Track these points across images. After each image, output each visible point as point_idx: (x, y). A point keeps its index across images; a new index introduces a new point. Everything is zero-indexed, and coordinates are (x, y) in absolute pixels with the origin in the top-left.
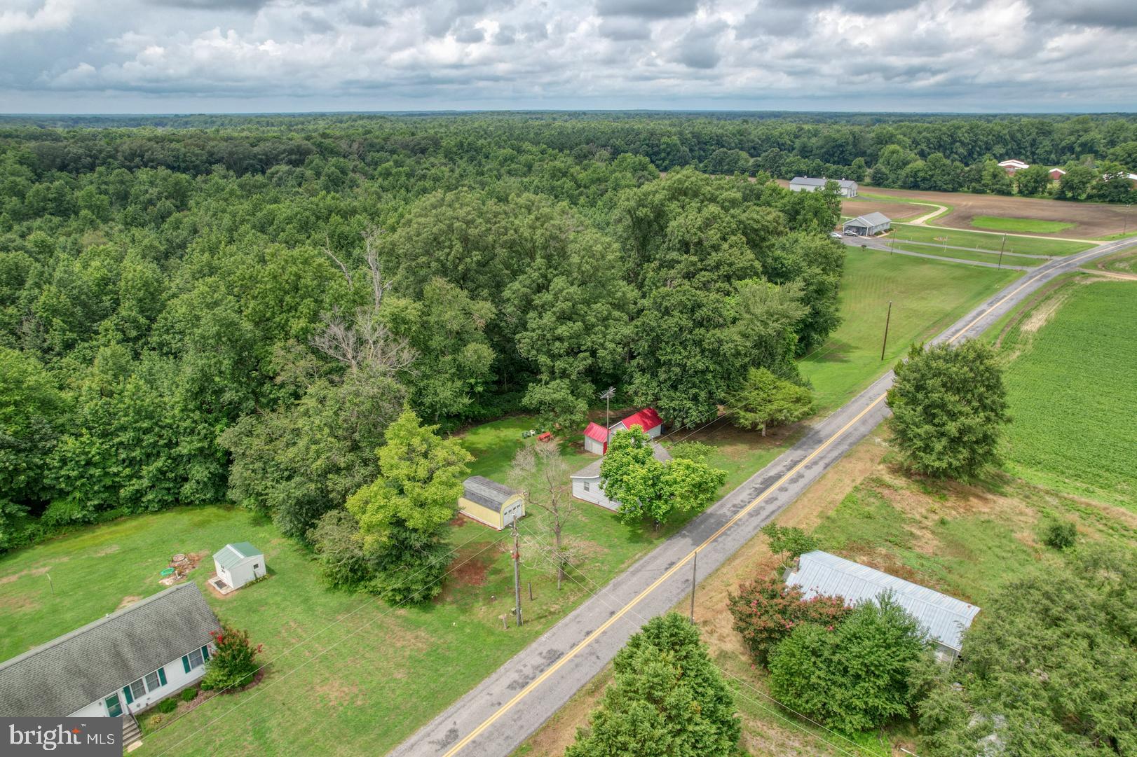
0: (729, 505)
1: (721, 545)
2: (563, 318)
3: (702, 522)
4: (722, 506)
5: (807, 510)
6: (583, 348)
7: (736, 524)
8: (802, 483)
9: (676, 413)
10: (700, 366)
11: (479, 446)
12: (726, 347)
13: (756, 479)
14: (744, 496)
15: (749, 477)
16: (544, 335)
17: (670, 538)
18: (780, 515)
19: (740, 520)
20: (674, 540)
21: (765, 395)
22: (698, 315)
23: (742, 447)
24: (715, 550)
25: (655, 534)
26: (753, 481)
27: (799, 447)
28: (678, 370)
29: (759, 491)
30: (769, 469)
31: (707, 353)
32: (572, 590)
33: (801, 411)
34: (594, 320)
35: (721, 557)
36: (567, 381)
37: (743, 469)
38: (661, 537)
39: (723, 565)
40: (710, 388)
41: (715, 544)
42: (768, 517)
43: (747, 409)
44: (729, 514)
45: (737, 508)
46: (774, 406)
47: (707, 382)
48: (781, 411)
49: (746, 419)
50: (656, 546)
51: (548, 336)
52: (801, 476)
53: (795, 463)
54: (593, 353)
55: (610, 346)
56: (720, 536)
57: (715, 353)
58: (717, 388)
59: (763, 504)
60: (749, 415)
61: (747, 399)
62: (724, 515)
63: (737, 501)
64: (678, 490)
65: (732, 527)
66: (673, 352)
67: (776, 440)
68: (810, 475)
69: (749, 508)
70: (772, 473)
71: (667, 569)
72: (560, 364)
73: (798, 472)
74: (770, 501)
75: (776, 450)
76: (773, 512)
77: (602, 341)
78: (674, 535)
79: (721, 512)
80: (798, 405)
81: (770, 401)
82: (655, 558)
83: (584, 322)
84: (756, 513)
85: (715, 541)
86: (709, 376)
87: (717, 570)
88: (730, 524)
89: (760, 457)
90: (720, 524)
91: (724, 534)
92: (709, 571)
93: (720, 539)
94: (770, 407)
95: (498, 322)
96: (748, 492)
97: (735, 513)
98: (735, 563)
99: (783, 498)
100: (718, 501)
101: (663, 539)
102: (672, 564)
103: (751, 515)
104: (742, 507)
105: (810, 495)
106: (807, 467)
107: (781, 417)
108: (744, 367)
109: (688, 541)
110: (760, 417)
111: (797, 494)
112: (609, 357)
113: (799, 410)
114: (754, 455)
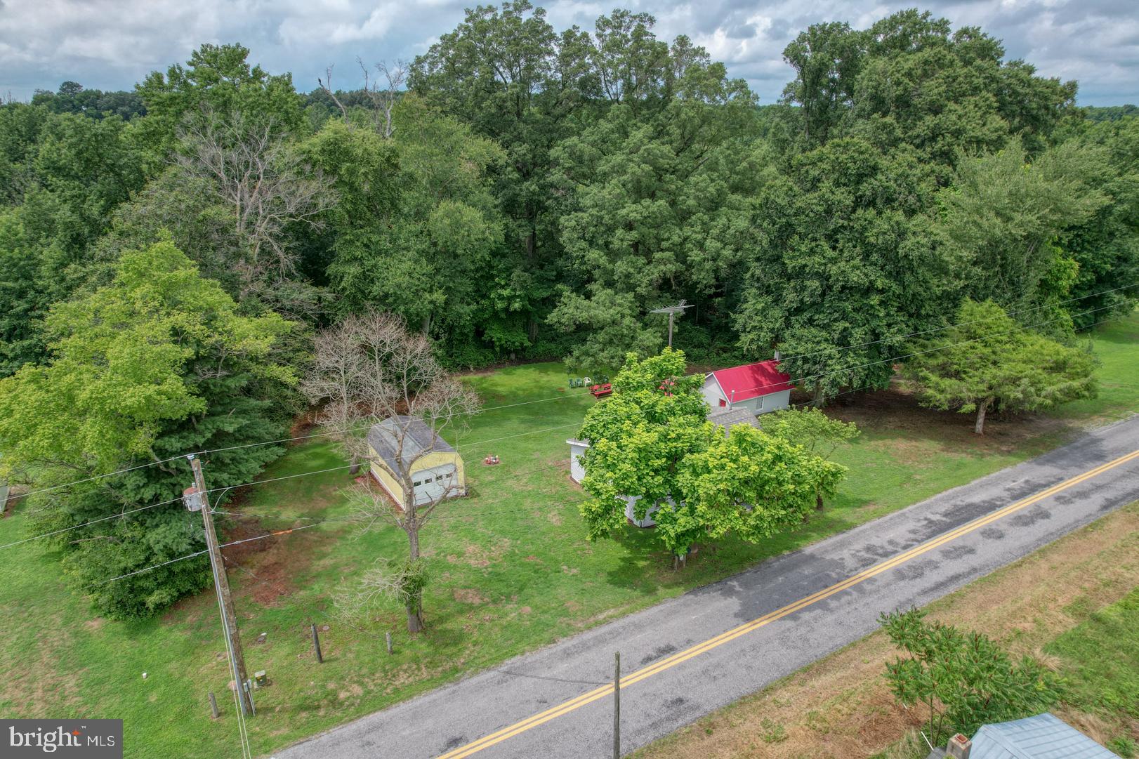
0: (859, 545)
1: (803, 630)
2: (640, 191)
3: (784, 570)
4: (842, 545)
5: (1042, 588)
6: (665, 244)
7: (859, 588)
8: (1040, 528)
9: (806, 366)
10: (855, 277)
11: (500, 389)
12: (909, 242)
13: (937, 506)
14: (899, 533)
15: (925, 497)
16: (602, 218)
17: (694, 592)
18: (972, 589)
19: (871, 580)
20: (702, 597)
21: (987, 351)
22: (866, 188)
23: (929, 446)
24: (784, 640)
25: (670, 575)
26: (928, 507)
27: (1049, 461)
28: (816, 284)
29: (937, 529)
30: (971, 490)
31: (875, 257)
32: (416, 660)
33: (1062, 385)
34: (691, 202)
35: (789, 659)
36: (630, 296)
37: (917, 483)
38: (678, 584)
39: (786, 680)
40: (874, 323)
41: (790, 624)
42: (939, 586)
43: (945, 371)
44: (850, 563)
45: (875, 554)
46: (1006, 370)
47: (871, 313)
48: (1015, 381)
49: (940, 390)
50: (658, 602)
51: (607, 219)
52: (1041, 513)
53: (1033, 488)
54: (681, 257)
55: (712, 245)
56: (809, 609)
57: (888, 252)
58: (889, 326)
59: (937, 557)
60: (946, 383)
61: (947, 353)
62: (840, 564)
63: (879, 541)
64: (705, 485)
65: (845, 593)
66: (812, 252)
67: (1002, 443)
68: (1063, 516)
69: (901, 559)
70: (976, 498)
71: (648, 660)
72: (621, 267)
73: (1037, 506)
74: (952, 553)
75: (998, 458)
76: (955, 578)
77: (699, 237)
78: (709, 584)
79: (835, 556)
80: (1056, 377)
81: (995, 363)
82: (639, 627)
83: (673, 203)
84: (916, 571)
85: (794, 617)
86: (875, 300)
87: (768, 690)
88: (846, 585)
89: (959, 466)
90: (822, 581)
91: (822, 605)
92: (746, 689)
93: (806, 616)
94: (990, 373)
95: (543, 198)
96: (912, 525)
97: (866, 563)
98: (818, 683)
99: (989, 552)
100: (838, 532)
101: (680, 590)
102: (668, 650)
103: (899, 574)
104: (886, 555)
105: (1056, 558)
106: (1059, 499)
107: (1015, 394)
108: (953, 299)
109: (734, 604)
110: (968, 390)
111: (1026, 549)
112: (708, 265)
113: (1056, 385)
114: (946, 462)
